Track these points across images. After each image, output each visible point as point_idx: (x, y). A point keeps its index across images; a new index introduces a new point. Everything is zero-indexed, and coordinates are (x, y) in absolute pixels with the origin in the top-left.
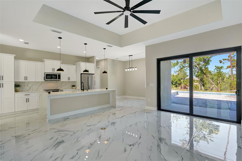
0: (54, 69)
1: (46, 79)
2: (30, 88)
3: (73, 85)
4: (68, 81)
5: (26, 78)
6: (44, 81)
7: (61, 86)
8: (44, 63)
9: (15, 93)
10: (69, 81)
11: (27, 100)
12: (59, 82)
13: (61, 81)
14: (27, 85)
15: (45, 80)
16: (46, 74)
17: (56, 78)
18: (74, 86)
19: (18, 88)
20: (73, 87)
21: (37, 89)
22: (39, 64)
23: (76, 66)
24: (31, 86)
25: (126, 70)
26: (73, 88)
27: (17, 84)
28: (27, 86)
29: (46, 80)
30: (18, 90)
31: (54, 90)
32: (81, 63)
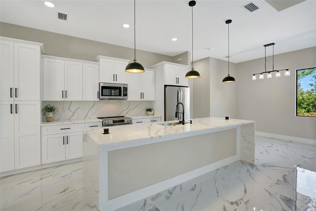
0: (115, 76)
1: (102, 95)
2: (74, 114)
3: (148, 108)
4: (141, 100)
5: (65, 94)
6: (98, 100)
7: (128, 110)
8: (99, 65)
9: (42, 125)
10: (143, 100)
11: (66, 140)
12: (124, 101)
13: (128, 100)
14: (68, 108)
15: (99, 97)
16: (102, 86)
17: (120, 95)
18: (150, 110)
19: (51, 114)
20: (149, 112)
21: (87, 115)
22: (89, 66)
23: (155, 72)
24: (75, 111)
25: (254, 78)
26: (148, 115)
27: (49, 107)
28: (69, 109)
29: (101, 97)
30: (50, 117)
31: (116, 119)
32: (165, 64)
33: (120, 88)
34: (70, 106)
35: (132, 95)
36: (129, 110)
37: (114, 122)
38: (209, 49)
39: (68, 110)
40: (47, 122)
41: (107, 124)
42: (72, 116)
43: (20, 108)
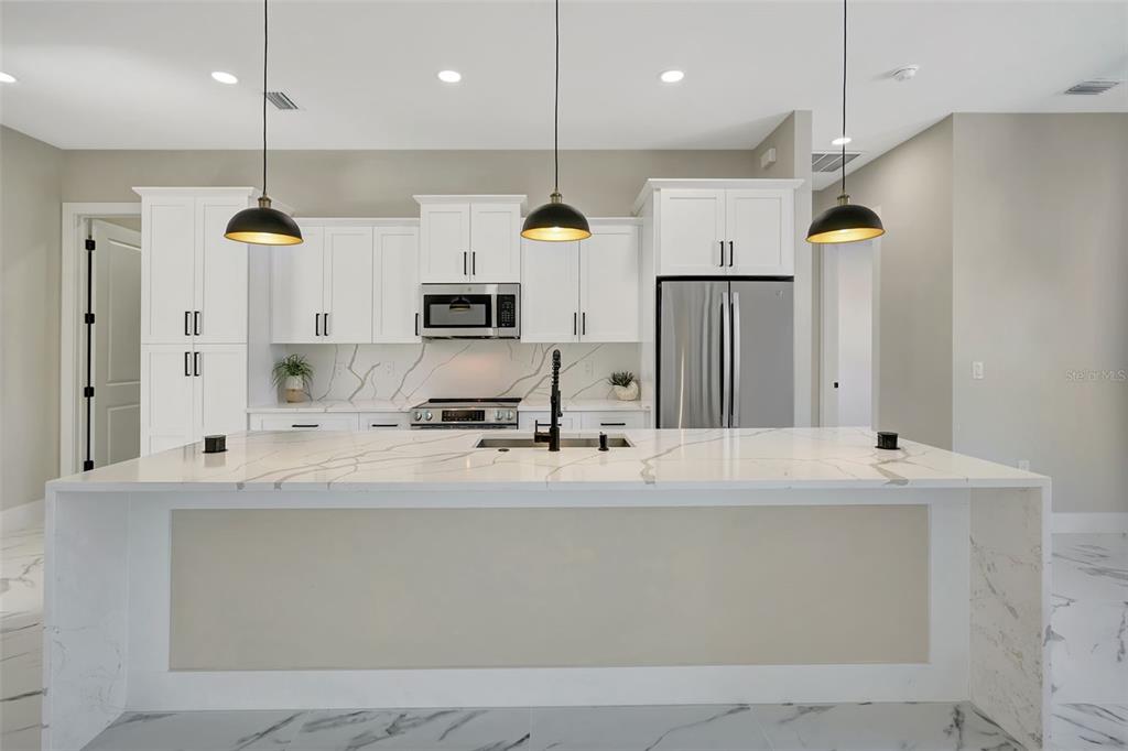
1: (426, 325)
2: (363, 384)
4: (575, 340)
5: (322, 323)
6: (419, 339)
7: (537, 379)
9: (252, 411)
10: (584, 339)
12: (510, 346)
14: (348, 365)
17: (488, 324)
18: (624, 380)
19: (296, 382)
20: (618, 388)
21: (399, 389)
22: (391, 231)
23: (640, 227)
24: (367, 375)
28: (350, 368)
30: (294, 390)
31: (453, 408)
32: (659, 190)
33: (489, 297)
34: (353, 360)
35: (539, 324)
36: (544, 378)
37: (445, 416)
38: (897, 74)
39: (348, 371)
40: (289, 402)
41: (423, 421)
42: (359, 389)
43: (206, 364)
